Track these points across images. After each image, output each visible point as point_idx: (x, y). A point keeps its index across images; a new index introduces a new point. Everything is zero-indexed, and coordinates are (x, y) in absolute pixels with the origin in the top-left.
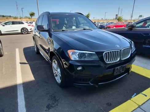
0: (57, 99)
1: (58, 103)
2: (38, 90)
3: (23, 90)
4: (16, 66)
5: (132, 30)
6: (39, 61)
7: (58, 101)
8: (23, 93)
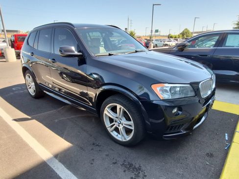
0: (137, 166)
1: (145, 173)
2: (93, 160)
3: (65, 169)
4: (11, 127)
5: (184, 51)
6: (52, 111)
7: (140, 169)
8: (69, 172)
